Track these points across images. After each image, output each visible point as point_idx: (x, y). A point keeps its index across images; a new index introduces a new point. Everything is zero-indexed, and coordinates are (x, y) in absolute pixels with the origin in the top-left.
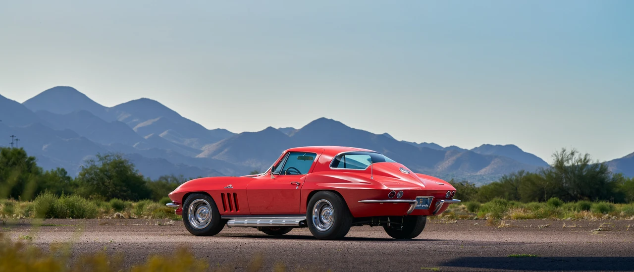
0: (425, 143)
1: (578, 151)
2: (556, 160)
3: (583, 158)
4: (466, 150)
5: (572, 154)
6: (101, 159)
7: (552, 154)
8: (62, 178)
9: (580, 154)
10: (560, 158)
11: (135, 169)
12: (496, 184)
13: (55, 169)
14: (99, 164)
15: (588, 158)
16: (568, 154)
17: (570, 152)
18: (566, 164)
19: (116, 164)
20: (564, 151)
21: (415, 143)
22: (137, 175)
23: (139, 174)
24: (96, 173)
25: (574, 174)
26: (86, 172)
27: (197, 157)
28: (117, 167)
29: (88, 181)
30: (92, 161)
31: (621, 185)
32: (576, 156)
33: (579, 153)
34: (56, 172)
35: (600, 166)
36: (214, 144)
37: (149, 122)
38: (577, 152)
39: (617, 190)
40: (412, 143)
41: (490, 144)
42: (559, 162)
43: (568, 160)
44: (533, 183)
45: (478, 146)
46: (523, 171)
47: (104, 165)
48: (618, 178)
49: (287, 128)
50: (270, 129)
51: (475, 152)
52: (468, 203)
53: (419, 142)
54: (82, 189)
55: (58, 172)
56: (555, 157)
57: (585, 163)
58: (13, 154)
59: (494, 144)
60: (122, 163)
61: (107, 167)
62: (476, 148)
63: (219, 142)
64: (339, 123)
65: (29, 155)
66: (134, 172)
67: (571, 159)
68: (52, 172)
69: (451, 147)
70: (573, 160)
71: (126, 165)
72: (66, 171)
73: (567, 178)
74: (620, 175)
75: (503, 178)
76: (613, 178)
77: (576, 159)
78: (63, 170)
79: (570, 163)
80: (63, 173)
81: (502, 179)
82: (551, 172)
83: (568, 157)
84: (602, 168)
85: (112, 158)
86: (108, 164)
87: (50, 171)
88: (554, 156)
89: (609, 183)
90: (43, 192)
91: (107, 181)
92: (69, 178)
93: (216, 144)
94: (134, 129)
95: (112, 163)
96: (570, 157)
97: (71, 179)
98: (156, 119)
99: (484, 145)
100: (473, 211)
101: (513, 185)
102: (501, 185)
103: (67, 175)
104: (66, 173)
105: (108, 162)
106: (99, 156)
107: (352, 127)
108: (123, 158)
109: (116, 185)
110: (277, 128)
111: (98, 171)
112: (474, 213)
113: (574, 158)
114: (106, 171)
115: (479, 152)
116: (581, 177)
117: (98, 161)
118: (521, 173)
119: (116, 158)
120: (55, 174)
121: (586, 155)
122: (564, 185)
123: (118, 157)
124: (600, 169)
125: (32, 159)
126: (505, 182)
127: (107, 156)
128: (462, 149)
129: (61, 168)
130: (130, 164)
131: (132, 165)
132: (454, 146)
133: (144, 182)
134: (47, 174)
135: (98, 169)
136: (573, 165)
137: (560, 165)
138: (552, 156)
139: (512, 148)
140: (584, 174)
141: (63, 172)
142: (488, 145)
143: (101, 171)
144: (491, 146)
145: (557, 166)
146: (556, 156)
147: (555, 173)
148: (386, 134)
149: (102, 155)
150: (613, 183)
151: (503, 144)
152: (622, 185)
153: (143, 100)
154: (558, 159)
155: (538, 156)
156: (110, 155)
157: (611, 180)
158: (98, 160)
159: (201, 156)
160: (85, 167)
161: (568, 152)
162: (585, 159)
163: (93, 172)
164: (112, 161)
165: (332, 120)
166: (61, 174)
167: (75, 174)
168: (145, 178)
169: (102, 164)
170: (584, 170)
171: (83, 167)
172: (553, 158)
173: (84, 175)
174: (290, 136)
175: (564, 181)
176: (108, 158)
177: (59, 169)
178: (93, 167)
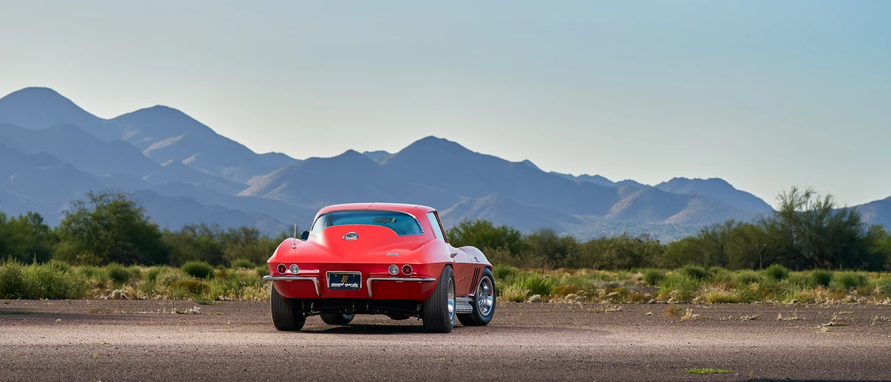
0: (586, 176)
1: (815, 190)
2: (782, 204)
3: (823, 201)
4: (648, 186)
5: (807, 195)
6: (94, 200)
7: (777, 196)
8: (35, 227)
9: (819, 196)
10: (788, 201)
11: (146, 215)
12: (691, 240)
13: (25, 214)
14: (91, 208)
15: (830, 202)
16: (800, 195)
17: (804, 192)
18: (796, 209)
19: (117, 207)
20: (795, 190)
21: (570, 175)
22: (148, 225)
23: (151, 222)
24: (86, 222)
25: (809, 225)
26: (72, 219)
27: (240, 194)
28: (119, 212)
29: (75, 233)
30: (80, 203)
31: (881, 242)
32: (813, 200)
33: (817, 195)
34: (26, 218)
35: (848, 214)
36: (266, 176)
37: (167, 142)
38: (814, 193)
39: (876, 250)
40: (566, 175)
41: (685, 177)
42: (788, 208)
43: (800, 205)
44: (748, 240)
45: (667, 181)
46: (733, 221)
47: (98, 208)
48: (877, 232)
49: (377, 152)
50: (351, 152)
51: (662, 189)
52: (648, 271)
53: (576, 174)
54: (65, 246)
55: (29, 218)
56: (782, 201)
57: (827, 209)
59: (691, 178)
60: (125, 205)
61: (104, 213)
62: (664, 183)
63: (274, 173)
64: (455, 144)
66: (144, 219)
67: (805, 202)
68: (21, 217)
69: (626, 181)
70: (809, 204)
71: (132, 209)
72: (41, 216)
73: (800, 231)
74: (879, 227)
75: (702, 231)
76: (869, 232)
77: (813, 203)
78: (37, 216)
79: (804, 209)
80: (37, 220)
81: (701, 233)
82: (775, 222)
83: (800, 200)
84: (851, 217)
85: (111, 198)
86: (105, 208)
87: (17, 218)
88: (779, 198)
89: (861, 240)
90: (6, 260)
91: (103, 233)
92: (45, 228)
93: (270, 175)
94: (144, 152)
95: (111, 205)
96: (803, 199)
97: (48, 230)
98: (178, 138)
99: (675, 179)
100: (654, 284)
101: (716, 241)
102: (699, 242)
103: (44, 223)
104: (41, 220)
105: (105, 204)
106: (91, 195)
107: (475, 150)
108: (128, 199)
109: (116, 239)
110: (361, 151)
111: (89, 217)
112: (655, 286)
113: (809, 201)
114: (102, 218)
115: (667, 190)
116: (819, 230)
117: (90, 203)
118: (729, 224)
119: (117, 199)
120: (24, 222)
121: (827, 199)
122: (795, 242)
123: (119, 196)
124: (849, 218)
126: (705, 238)
127: (103, 196)
128: (642, 185)
129: (33, 213)
130: (137, 207)
131: (141, 209)
132: (630, 181)
133: (160, 235)
134: (13, 221)
135: (90, 215)
136: (808, 212)
137: (788, 213)
138: (777, 198)
139: (718, 184)
140: (825, 225)
141: (37, 218)
142: (682, 179)
143: (95, 217)
144: (687, 180)
145: (783, 213)
146: (782, 198)
147: (781, 224)
148: (527, 161)
149: (96, 194)
150: (870, 239)
151: (705, 178)
152: (883, 242)
153: (158, 108)
154: (786, 203)
155: (757, 196)
156: (108, 193)
157: (865, 236)
158: (90, 200)
159: (246, 193)
160: (71, 212)
161: (801, 192)
162: (826, 203)
163: (81, 219)
164: (110, 202)
165: (444, 140)
166: (34, 221)
167: (54, 222)
168: (161, 229)
169: (95, 208)
170: (825, 220)
171: (67, 212)
172: (778, 201)
173: (69, 224)
174: (381, 164)
175: (795, 236)
176: (105, 198)
177: (30, 214)
178: (82, 212)
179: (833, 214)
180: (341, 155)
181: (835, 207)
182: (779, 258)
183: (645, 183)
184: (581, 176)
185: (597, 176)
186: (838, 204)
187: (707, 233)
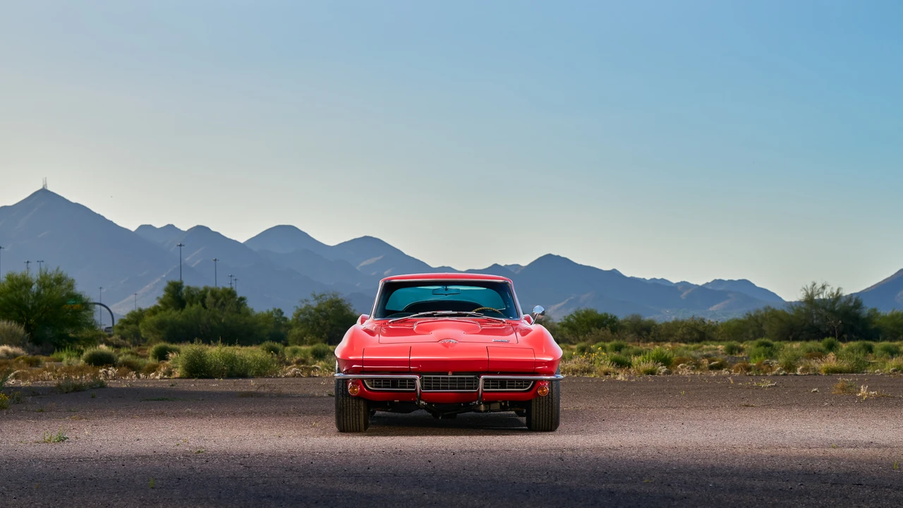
0: (655, 279)
1: (829, 284)
2: (805, 294)
3: (835, 292)
4: (697, 285)
5: (823, 287)
6: (317, 299)
7: (801, 288)
8: (278, 319)
10: (810, 292)
11: (353, 308)
13: (271, 310)
14: (314, 304)
15: (840, 292)
16: (818, 287)
17: (821, 286)
18: (816, 298)
19: (332, 303)
20: (814, 284)
21: (644, 279)
24: (310, 314)
25: (825, 309)
26: (301, 312)
28: (333, 307)
29: (303, 322)
30: (306, 301)
32: (828, 290)
33: (831, 287)
34: (272, 312)
35: (854, 300)
37: (372, 261)
38: (828, 286)
39: (873, 327)
40: (640, 279)
41: (722, 279)
42: (809, 296)
43: (818, 294)
44: (781, 320)
45: (710, 281)
46: (769, 307)
47: (319, 304)
51: (706, 287)
53: (648, 278)
54: (296, 331)
55: (274, 313)
56: (805, 292)
57: (838, 297)
58: (223, 294)
59: (726, 279)
60: (338, 302)
61: (323, 307)
62: (708, 283)
64: (565, 259)
65: (239, 295)
66: (352, 312)
67: (822, 293)
68: (268, 312)
70: (825, 294)
71: (343, 304)
72: (283, 311)
73: (818, 313)
74: (875, 310)
76: (869, 314)
77: (827, 293)
78: (279, 310)
79: (821, 297)
80: (279, 313)
81: (746, 316)
82: (800, 307)
83: (818, 291)
84: (855, 302)
85: (328, 297)
86: (324, 304)
87: (264, 312)
88: (803, 290)
89: (864, 319)
91: (322, 322)
92: (285, 319)
95: (328, 302)
96: (820, 290)
97: (287, 320)
98: (379, 258)
99: (716, 280)
100: (732, 354)
101: (757, 321)
102: (744, 322)
103: (284, 315)
104: (282, 313)
105: (324, 301)
106: (315, 295)
107: (579, 263)
108: (340, 297)
109: (333, 326)
111: (313, 311)
113: (825, 292)
114: (322, 311)
115: (710, 288)
116: (833, 312)
117: (313, 301)
118: (765, 309)
119: (332, 297)
120: (270, 315)
121: (839, 289)
122: (815, 322)
123: (334, 295)
125: (242, 299)
126: (749, 319)
127: (323, 295)
128: (693, 285)
129: (277, 308)
130: (347, 303)
131: (350, 304)
132: (684, 282)
135: (313, 309)
136: (824, 299)
137: (810, 300)
139: (746, 283)
140: (837, 309)
141: (280, 312)
142: (720, 280)
143: (319, 310)
144: (723, 281)
145: (806, 301)
146: (805, 290)
147: (805, 309)
148: (615, 270)
149: (317, 294)
150: (869, 319)
151: (736, 279)
152: (878, 321)
153: (366, 238)
154: (807, 293)
155: (771, 290)
156: (326, 294)
157: (866, 316)
158: (314, 299)
160: (300, 307)
161: (819, 286)
162: (838, 293)
163: (307, 312)
164: (328, 300)
165: (558, 256)
166: (277, 314)
167: (289, 315)
169: (317, 304)
170: (837, 305)
171: (297, 307)
172: (802, 292)
173: (299, 316)
174: (517, 272)
175: (815, 317)
176: (324, 297)
177: (275, 309)
178: (308, 307)
179: (842, 301)
180: (489, 268)
181: (844, 295)
182: (804, 332)
183: (695, 283)
184: (652, 279)
185: (662, 279)
186: (846, 292)
187: (751, 315)
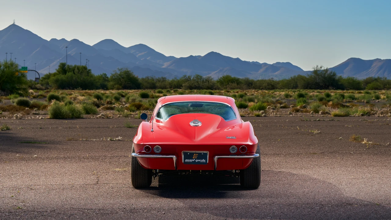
0: (253, 62)
1: (323, 66)
4: (270, 64)
6: (119, 70)
8: (104, 78)
10: (316, 69)
12: (287, 80)
14: (119, 73)
16: (319, 68)
17: (320, 67)
21: (249, 62)
23: (136, 76)
24: (117, 76)
25: (322, 76)
26: (113, 75)
27: (162, 67)
28: (126, 73)
29: (114, 79)
30: (115, 71)
36: (169, 62)
37: (143, 53)
39: (340, 83)
44: (304, 80)
45: (275, 63)
47: (120, 72)
48: (340, 78)
53: (251, 61)
54: (111, 83)
55: (103, 75)
57: (327, 71)
58: (82, 68)
59: (281, 62)
60: (128, 72)
61: (122, 74)
62: (274, 64)
63: (171, 61)
64: (219, 54)
65: (88, 68)
66: (133, 75)
71: (130, 73)
73: (319, 78)
76: (338, 78)
82: (312, 75)
84: (333, 73)
85: (124, 70)
86: (122, 72)
89: (336, 80)
91: (122, 80)
94: (137, 56)
95: (124, 72)
97: (108, 78)
98: (146, 52)
99: (277, 62)
101: (295, 80)
106: (119, 69)
107: (224, 55)
108: (129, 70)
109: (126, 81)
110: (194, 56)
114: (122, 75)
116: (325, 78)
122: (317, 81)
123: (126, 69)
125: (90, 70)
126: (291, 79)
127: (122, 69)
128: (268, 64)
129: (104, 73)
130: (132, 72)
132: (265, 63)
133: (138, 80)
134: (96, 76)
135: (118, 74)
136: (321, 72)
137: (315, 72)
138: (312, 68)
139: (289, 64)
140: (326, 76)
141: (105, 75)
142: (279, 63)
143: (120, 75)
146: (314, 68)
147: (314, 76)
148: (237, 58)
150: (339, 80)
151: (285, 62)
152: (342, 81)
158: (118, 70)
159: (164, 67)
160: (113, 74)
163: (116, 76)
165: (216, 53)
167: (109, 76)
168: (138, 78)
170: (326, 74)
173: (112, 77)
174: (199, 59)
175: (317, 79)
178: (116, 73)
179: (328, 73)
182: (313, 85)
184: (252, 62)
185: (256, 62)
